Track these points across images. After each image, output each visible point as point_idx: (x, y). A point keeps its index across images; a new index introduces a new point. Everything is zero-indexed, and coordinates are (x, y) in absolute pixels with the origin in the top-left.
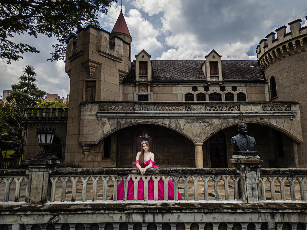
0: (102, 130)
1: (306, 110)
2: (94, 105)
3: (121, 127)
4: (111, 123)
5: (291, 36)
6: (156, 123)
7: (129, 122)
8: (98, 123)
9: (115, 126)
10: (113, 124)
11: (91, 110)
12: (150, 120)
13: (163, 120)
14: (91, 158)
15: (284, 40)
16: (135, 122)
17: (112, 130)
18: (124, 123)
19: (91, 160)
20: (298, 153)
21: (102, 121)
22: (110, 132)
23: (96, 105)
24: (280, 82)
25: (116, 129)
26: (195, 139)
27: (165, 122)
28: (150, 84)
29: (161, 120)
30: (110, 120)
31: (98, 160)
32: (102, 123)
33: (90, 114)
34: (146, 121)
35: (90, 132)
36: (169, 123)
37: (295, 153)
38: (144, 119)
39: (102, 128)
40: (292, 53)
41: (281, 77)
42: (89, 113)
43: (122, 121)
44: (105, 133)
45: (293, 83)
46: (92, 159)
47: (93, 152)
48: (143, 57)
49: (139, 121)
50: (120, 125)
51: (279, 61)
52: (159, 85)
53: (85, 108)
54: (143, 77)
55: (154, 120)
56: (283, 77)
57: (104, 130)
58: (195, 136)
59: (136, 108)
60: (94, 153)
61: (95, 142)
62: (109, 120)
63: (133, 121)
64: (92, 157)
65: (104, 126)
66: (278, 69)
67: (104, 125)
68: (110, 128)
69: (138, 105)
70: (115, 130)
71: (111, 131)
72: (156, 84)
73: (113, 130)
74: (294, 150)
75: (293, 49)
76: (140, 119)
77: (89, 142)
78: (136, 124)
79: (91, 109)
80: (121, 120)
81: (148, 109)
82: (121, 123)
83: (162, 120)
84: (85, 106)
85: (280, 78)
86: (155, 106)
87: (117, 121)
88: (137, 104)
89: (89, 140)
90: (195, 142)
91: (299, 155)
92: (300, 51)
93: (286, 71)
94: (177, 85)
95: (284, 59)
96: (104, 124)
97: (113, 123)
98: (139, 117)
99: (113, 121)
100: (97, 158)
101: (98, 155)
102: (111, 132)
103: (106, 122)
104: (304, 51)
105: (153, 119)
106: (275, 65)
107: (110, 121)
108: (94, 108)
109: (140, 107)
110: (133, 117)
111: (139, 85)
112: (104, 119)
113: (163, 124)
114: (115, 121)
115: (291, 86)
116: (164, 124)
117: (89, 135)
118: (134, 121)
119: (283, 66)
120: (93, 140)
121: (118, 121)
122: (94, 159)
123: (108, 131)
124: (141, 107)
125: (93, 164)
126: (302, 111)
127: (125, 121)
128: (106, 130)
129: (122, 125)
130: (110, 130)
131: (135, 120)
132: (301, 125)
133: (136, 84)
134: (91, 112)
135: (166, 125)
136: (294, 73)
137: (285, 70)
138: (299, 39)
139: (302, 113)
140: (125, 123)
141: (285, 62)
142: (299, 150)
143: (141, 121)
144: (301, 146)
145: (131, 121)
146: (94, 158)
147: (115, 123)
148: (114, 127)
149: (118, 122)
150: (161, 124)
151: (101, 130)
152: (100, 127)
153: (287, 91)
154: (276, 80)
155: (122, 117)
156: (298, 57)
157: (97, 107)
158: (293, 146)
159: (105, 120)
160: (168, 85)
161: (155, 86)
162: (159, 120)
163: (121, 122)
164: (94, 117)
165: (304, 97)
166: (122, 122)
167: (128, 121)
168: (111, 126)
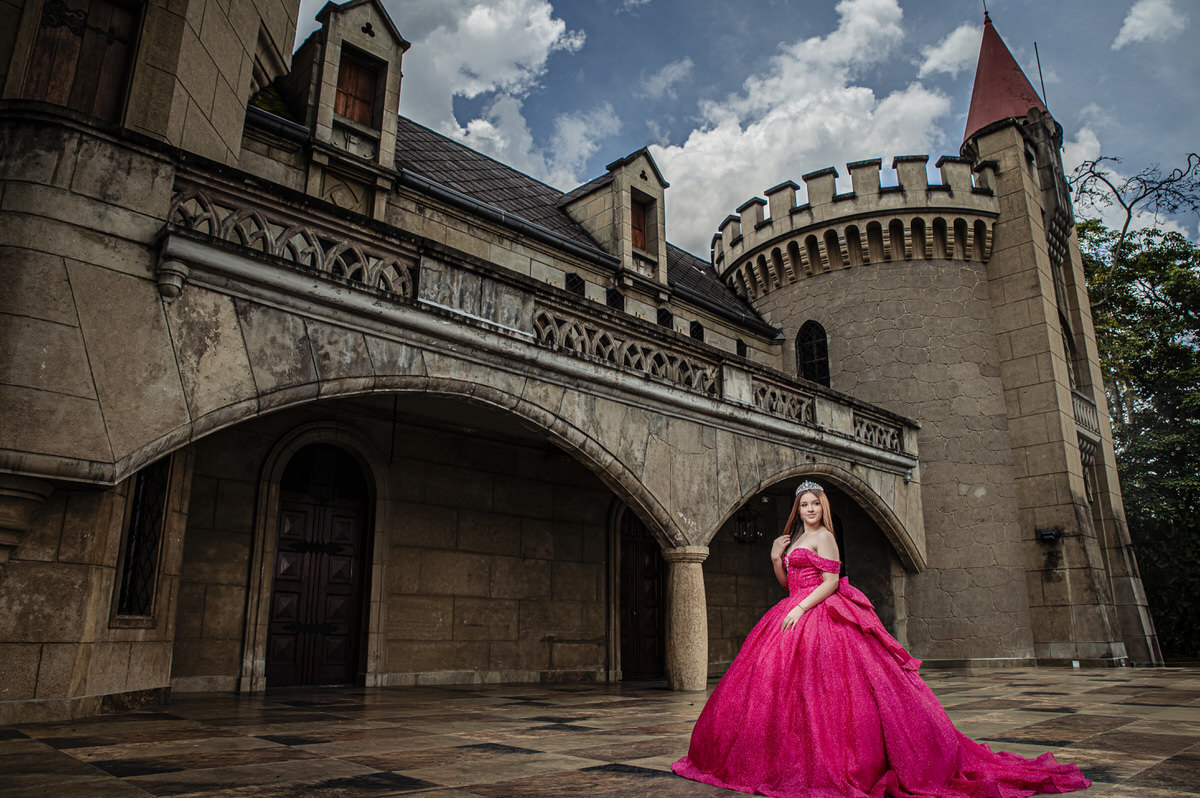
0: (182, 376)
1: (937, 453)
2: (136, 164)
3: (326, 387)
4: (256, 340)
5: (900, 199)
6: (528, 406)
7: (378, 364)
8: (157, 319)
9: (284, 367)
10: (268, 351)
11: (105, 196)
12: (497, 381)
13: (560, 392)
14: (16, 608)
15: (877, 205)
16: (415, 371)
17: (259, 395)
18: (348, 359)
19: (13, 623)
20: (910, 603)
21: (186, 303)
22: (244, 405)
23: (155, 172)
24: (846, 345)
25: (290, 393)
26: (684, 525)
27: (570, 408)
28: (387, 185)
29: (550, 394)
30: (255, 315)
31: (80, 626)
32: (191, 326)
33: (95, 224)
34: (479, 381)
35: (69, 370)
36: (585, 419)
37: (896, 603)
38: (468, 365)
39: (179, 358)
40: (896, 256)
41: (852, 327)
42: (86, 214)
43: (336, 342)
44: (207, 406)
45: (899, 358)
46: (22, 617)
47: (46, 554)
48: (367, 29)
49: (439, 369)
50: (323, 369)
51: (844, 271)
52: (428, 213)
53: (51, 159)
54: (357, 133)
55: (518, 386)
56: (859, 329)
57: (201, 378)
58: (684, 511)
59: (429, 285)
60: (56, 562)
61: (107, 470)
62: (241, 314)
63: (402, 361)
64: (26, 598)
65: (200, 353)
66: (840, 298)
67: (201, 340)
68: (243, 375)
69: (442, 268)
70: (279, 396)
71: (254, 403)
72: (413, 200)
73: (264, 394)
74: (892, 594)
75: (903, 245)
76: (448, 361)
77: (53, 463)
78: (416, 386)
79: (104, 184)
80: (332, 333)
81: (489, 307)
82: (326, 356)
83: (554, 394)
84: (57, 147)
85: (848, 333)
86: (524, 302)
87: (301, 333)
88: (435, 259)
89: (51, 446)
90: (681, 539)
91: (910, 614)
92: (920, 257)
93: (871, 310)
94: (507, 243)
95: (865, 268)
96: (201, 337)
97: (273, 340)
98: (443, 343)
99: (273, 328)
100: (73, 614)
101: (86, 586)
102: (248, 411)
103: (217, 325)
104: (931, 259)
105: (513, 380)
106: (825, 282)
107: (249, 323)
108: (135, 185)
109: (449, 281)
110: (408, 333)
111: (325, 171)
112: (209, 300)
113: (558, 421)
114: (285, 329)
115: (889, 364)
116: (563, 420)
117: (63, 395)
118: (410, 365)
119: (860, 291)
120: (94, 449)
121: (306, 337)
122: (48, 617)
123: (229, 397)
124: (452, 283)
125: (33, 667)
126: (927, 459)
127: (354, 350)
128: (215, 387)
129: (333, 375)
130: (248, 390)
131: (418, 359)
132: (923, 503)
133: (316, 157)
134: (101, 208)
135: (571, 431)
136: (902, 322)
137: (868, 307)
138: (922, 216)
139: (926, 462)
140: (354, 362)
141: (869, 279)
142: (910, 595)
143: (447, 371)
144: (921, 578)
145: (393, 363)
146: (48, 610)
147: (283, 347)
148: (274, 374)
149: (307, 344)
150: (550, 418)
151: (172, 372)
152: (165, 354)
153: (874, 379)
154: (828, 336)
155: (340, 314)
156: (912, 273)
157: (164, 186)
158: (889, 580)
159: (217, 311)
160: (470, 226)
161: (409, 207)
162: (540, 391)
163: (328, 348)
164: (130, 262)
165: (933, 409)
166: (332, 355)
167: (374, 351)
168: (256, 360)
